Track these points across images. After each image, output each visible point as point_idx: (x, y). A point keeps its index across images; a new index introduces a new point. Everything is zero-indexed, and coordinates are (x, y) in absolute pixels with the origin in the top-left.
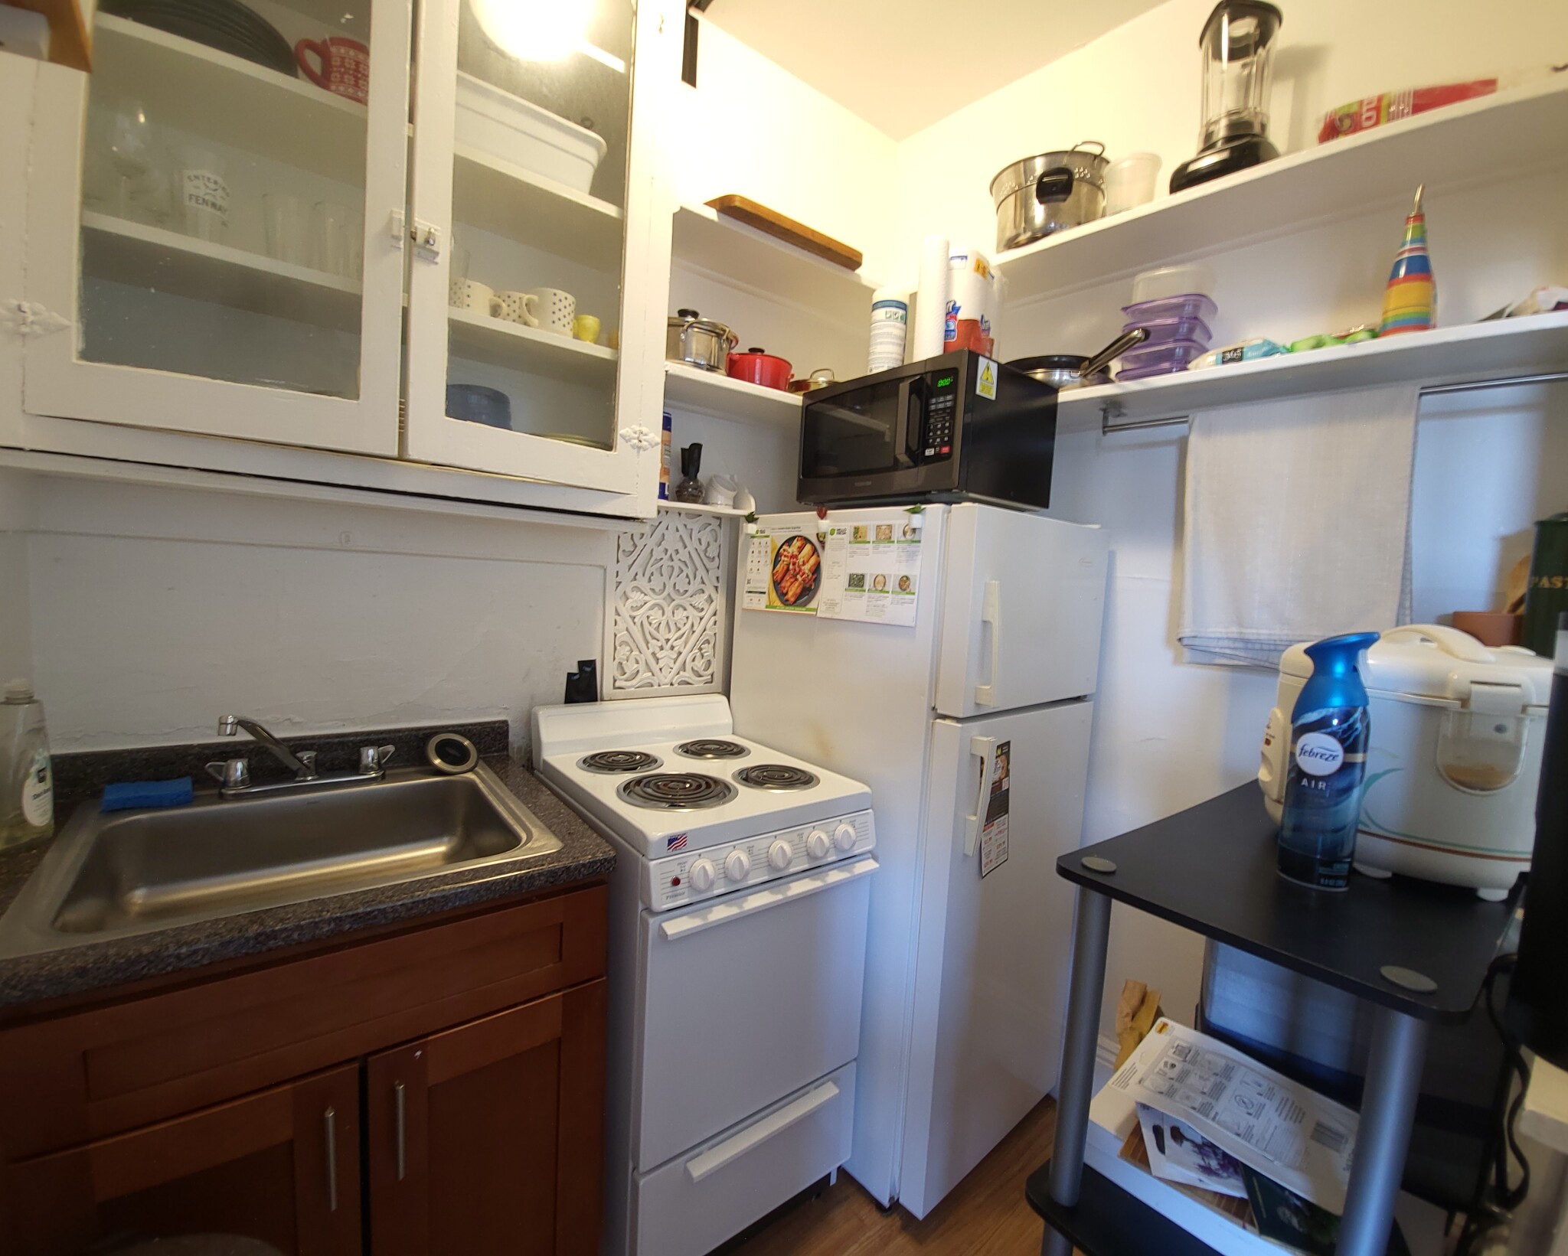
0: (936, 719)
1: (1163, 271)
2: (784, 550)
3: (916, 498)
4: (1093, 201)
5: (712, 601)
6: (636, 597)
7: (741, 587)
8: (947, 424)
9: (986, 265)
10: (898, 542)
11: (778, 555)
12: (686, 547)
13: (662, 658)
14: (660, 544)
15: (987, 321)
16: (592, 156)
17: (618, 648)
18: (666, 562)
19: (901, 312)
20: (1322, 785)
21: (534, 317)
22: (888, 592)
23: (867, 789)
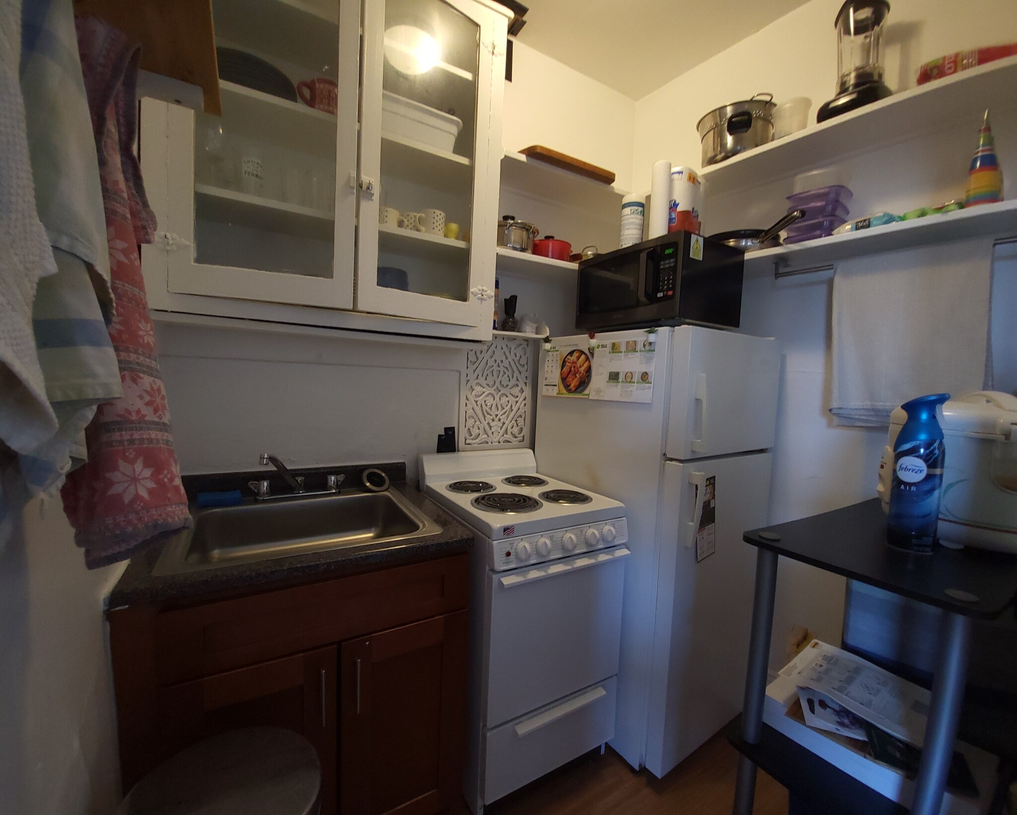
0: (666, 461)
1: (814, 172)
2: (568, 359)
3: (651, 324)
4: (766, 130)
5: (523, 392)
6: (478, 389)
7: (541, 382)
8: (671, 277)
9: (695, 176)
10: (640, 351)
11: (564, 362)
12: (507, 358)
13: (494, 426)
14: (492, 357)
15: (697, 211)
16: (454, 130)
17: (468, 420)
18: (495, 368)
19: (640, 209)
20: (913, 488)
21: (423, 226)
22: (634, 383)
23: (622, 505)
